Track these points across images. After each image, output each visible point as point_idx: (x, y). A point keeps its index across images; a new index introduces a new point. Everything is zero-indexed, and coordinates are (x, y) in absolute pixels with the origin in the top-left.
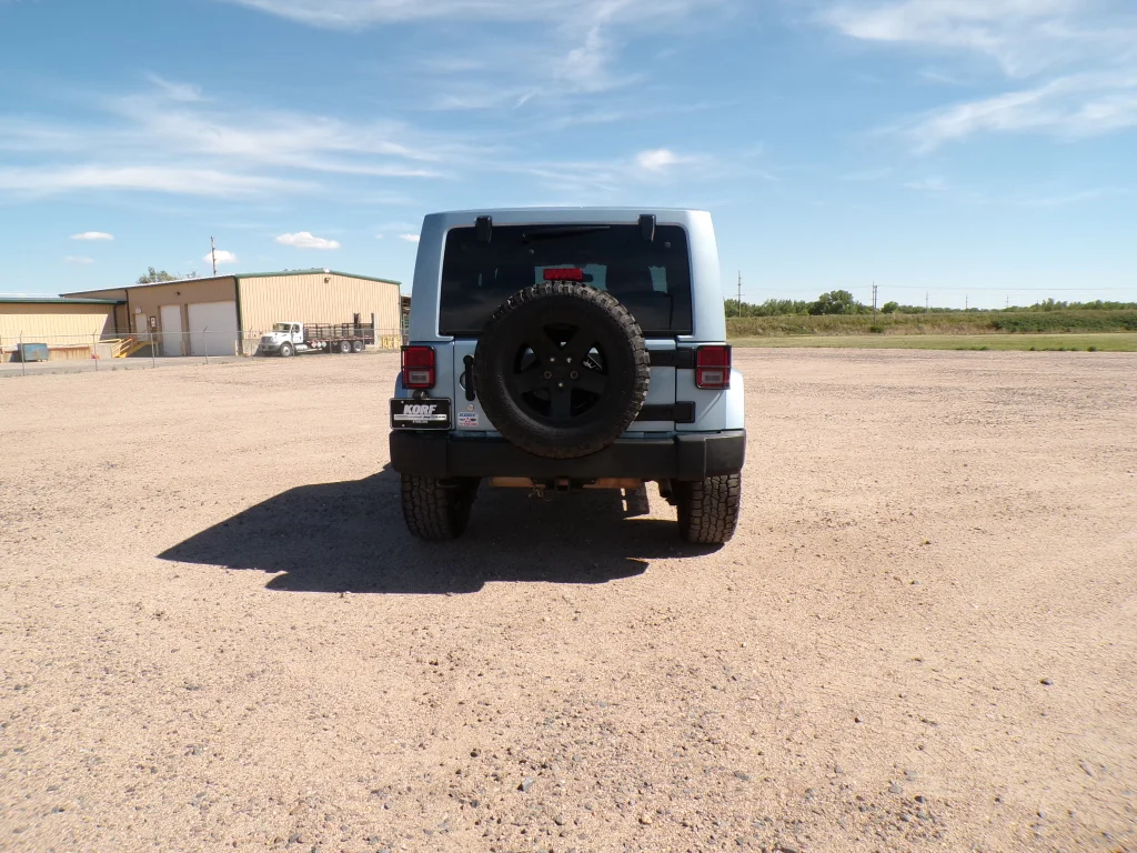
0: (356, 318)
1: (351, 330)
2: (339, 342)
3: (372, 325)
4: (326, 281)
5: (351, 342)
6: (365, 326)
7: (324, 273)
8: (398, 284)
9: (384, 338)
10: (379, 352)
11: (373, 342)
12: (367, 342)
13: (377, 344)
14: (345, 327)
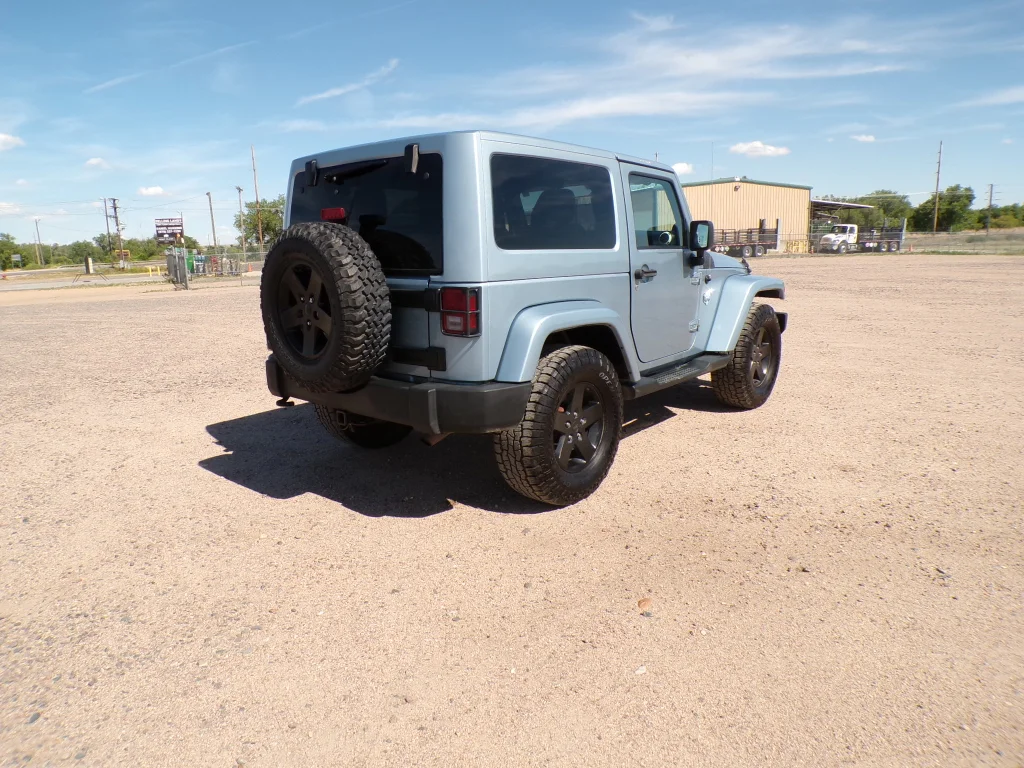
0: (762, 223)
1: (755, 237)
2: (742, 247)
3: (776, 231)
4: (736, 189)
5: (753, 247)
6: (770, 231)
7: (734, 181)
8: (809, 189)
9: (789, 244)
10: (782, 256)
11: (775, 246)
12: (770, 247)
13: (781, 248)
14: (750, 232)
